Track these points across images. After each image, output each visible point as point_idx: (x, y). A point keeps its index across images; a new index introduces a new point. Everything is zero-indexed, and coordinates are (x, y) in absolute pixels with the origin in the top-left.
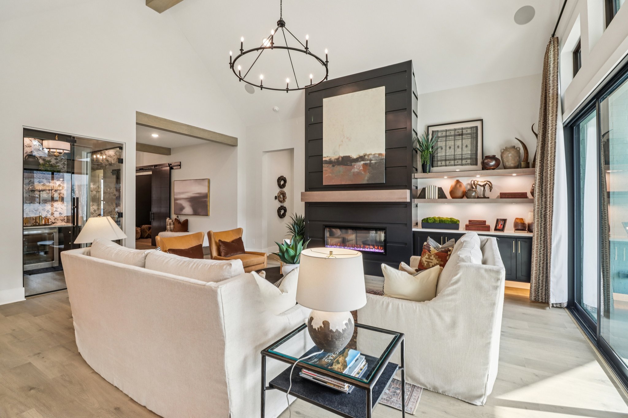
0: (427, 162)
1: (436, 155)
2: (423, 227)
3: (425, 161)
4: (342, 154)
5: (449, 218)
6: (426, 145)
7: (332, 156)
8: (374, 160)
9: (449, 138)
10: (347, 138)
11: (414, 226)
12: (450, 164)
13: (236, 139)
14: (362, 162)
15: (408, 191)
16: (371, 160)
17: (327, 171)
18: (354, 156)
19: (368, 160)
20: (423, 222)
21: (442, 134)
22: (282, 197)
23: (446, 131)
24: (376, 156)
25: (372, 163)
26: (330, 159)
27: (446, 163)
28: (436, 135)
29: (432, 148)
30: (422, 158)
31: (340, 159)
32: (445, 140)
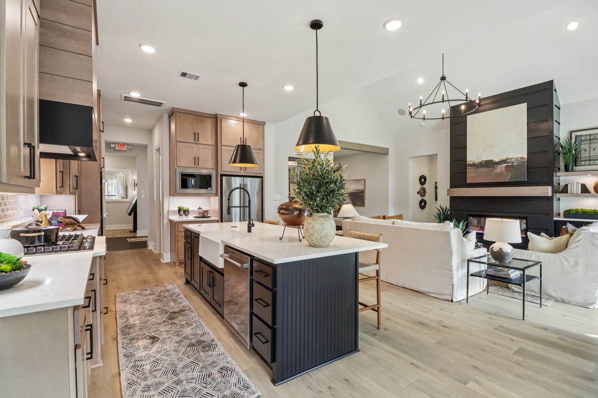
0: (569, 163)
1: (579, 156)
2: (565, 217)
3: (568, 162)
4: (485, 159)
5: (593, 209)
6: (568, 149)
7: (475, 160)
8: (516, 163)
9: (593, 141)
10: (490, 146)
11: (555, 216)
12: (594, 164)
13: (388, 149)
14: (505, 165)
15: (550, 188)
16: (513, 163)
17: (471, 172)
18: (497, 160)
19: (510, 163)
20: (565, 213)
21: (586, 138)
22: (422, 192)
23: (590, 135)
24: (518, 160)
25: (514, 165)
26: (474, 163)
27: (590, 163)
28: (579, 139)
29: (576, 150)
30: (564, 160)
31: (483, 162)
32: (589, 143)
